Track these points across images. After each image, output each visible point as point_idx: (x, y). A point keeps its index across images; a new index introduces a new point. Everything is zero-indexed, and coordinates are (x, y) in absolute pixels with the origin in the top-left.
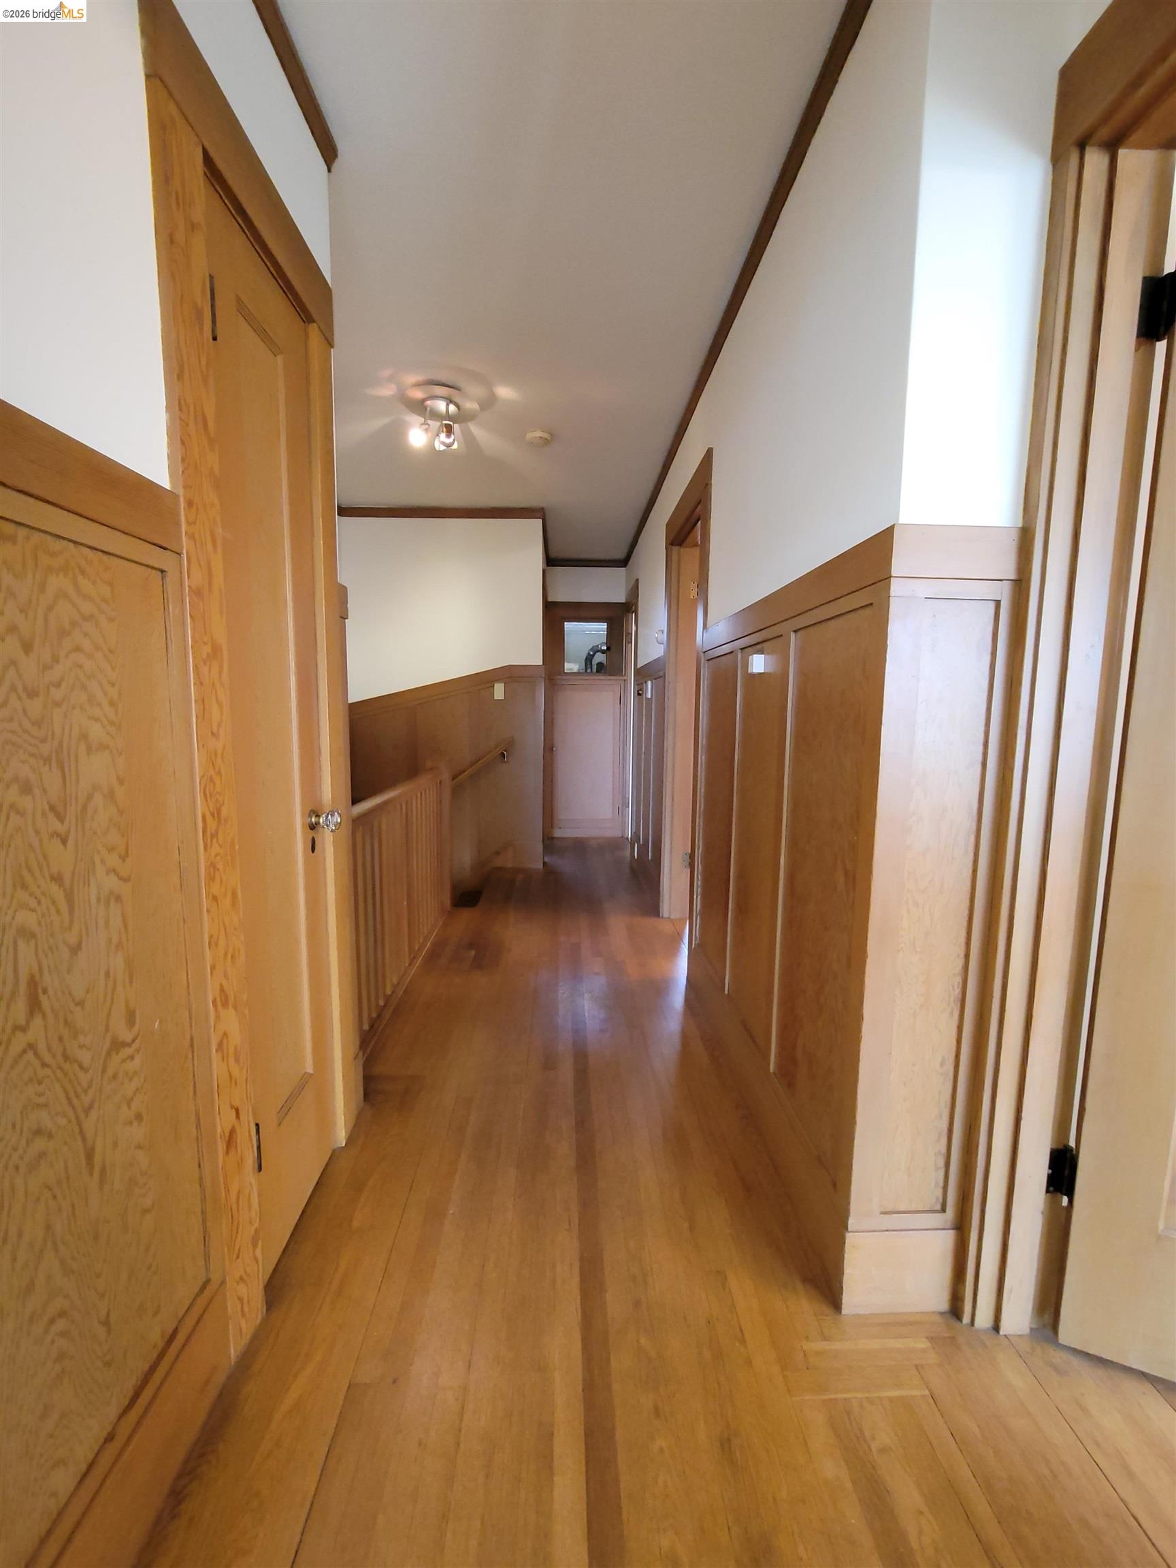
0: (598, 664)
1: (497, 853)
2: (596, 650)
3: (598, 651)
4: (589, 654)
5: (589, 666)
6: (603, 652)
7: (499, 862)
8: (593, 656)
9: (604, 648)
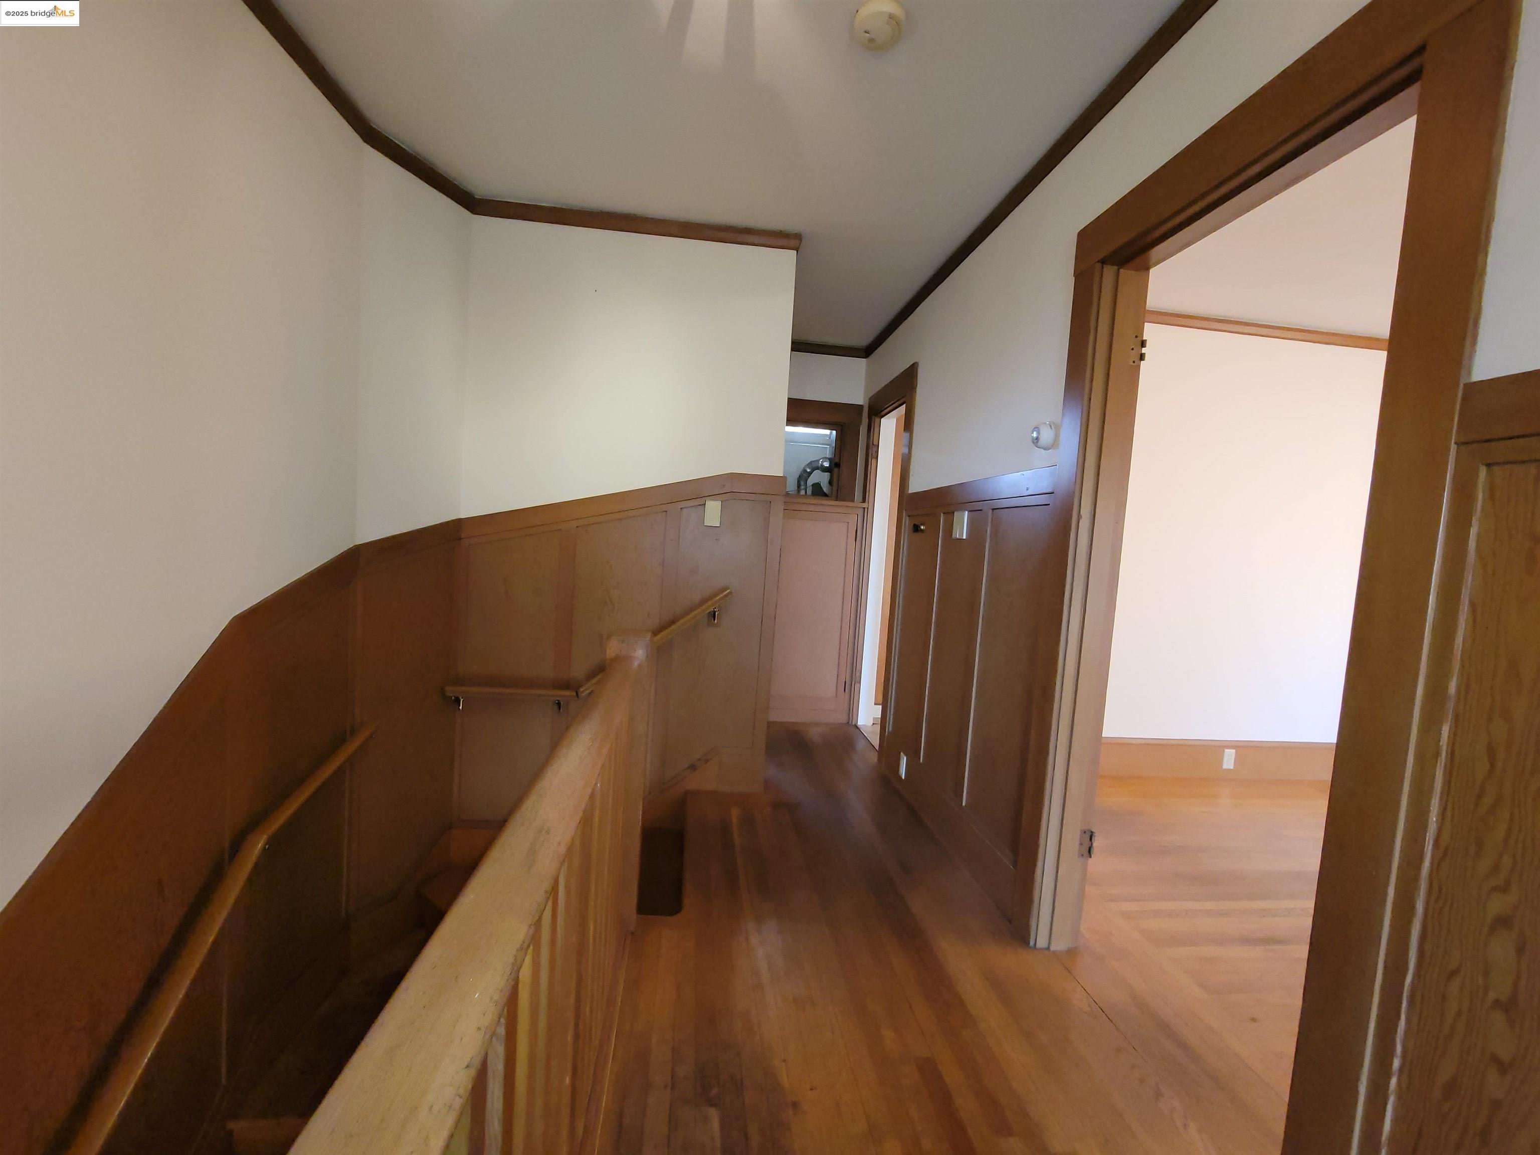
0: (813, 485)
1: (693, 768)
2: (815, 467)
3: (817, 468)
4: (805, 471)
5: (802, 487)
6: (824, 470)
7: (694, 783)
8: (810, 474)
9: (826, 464)
